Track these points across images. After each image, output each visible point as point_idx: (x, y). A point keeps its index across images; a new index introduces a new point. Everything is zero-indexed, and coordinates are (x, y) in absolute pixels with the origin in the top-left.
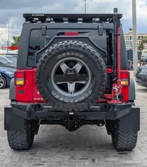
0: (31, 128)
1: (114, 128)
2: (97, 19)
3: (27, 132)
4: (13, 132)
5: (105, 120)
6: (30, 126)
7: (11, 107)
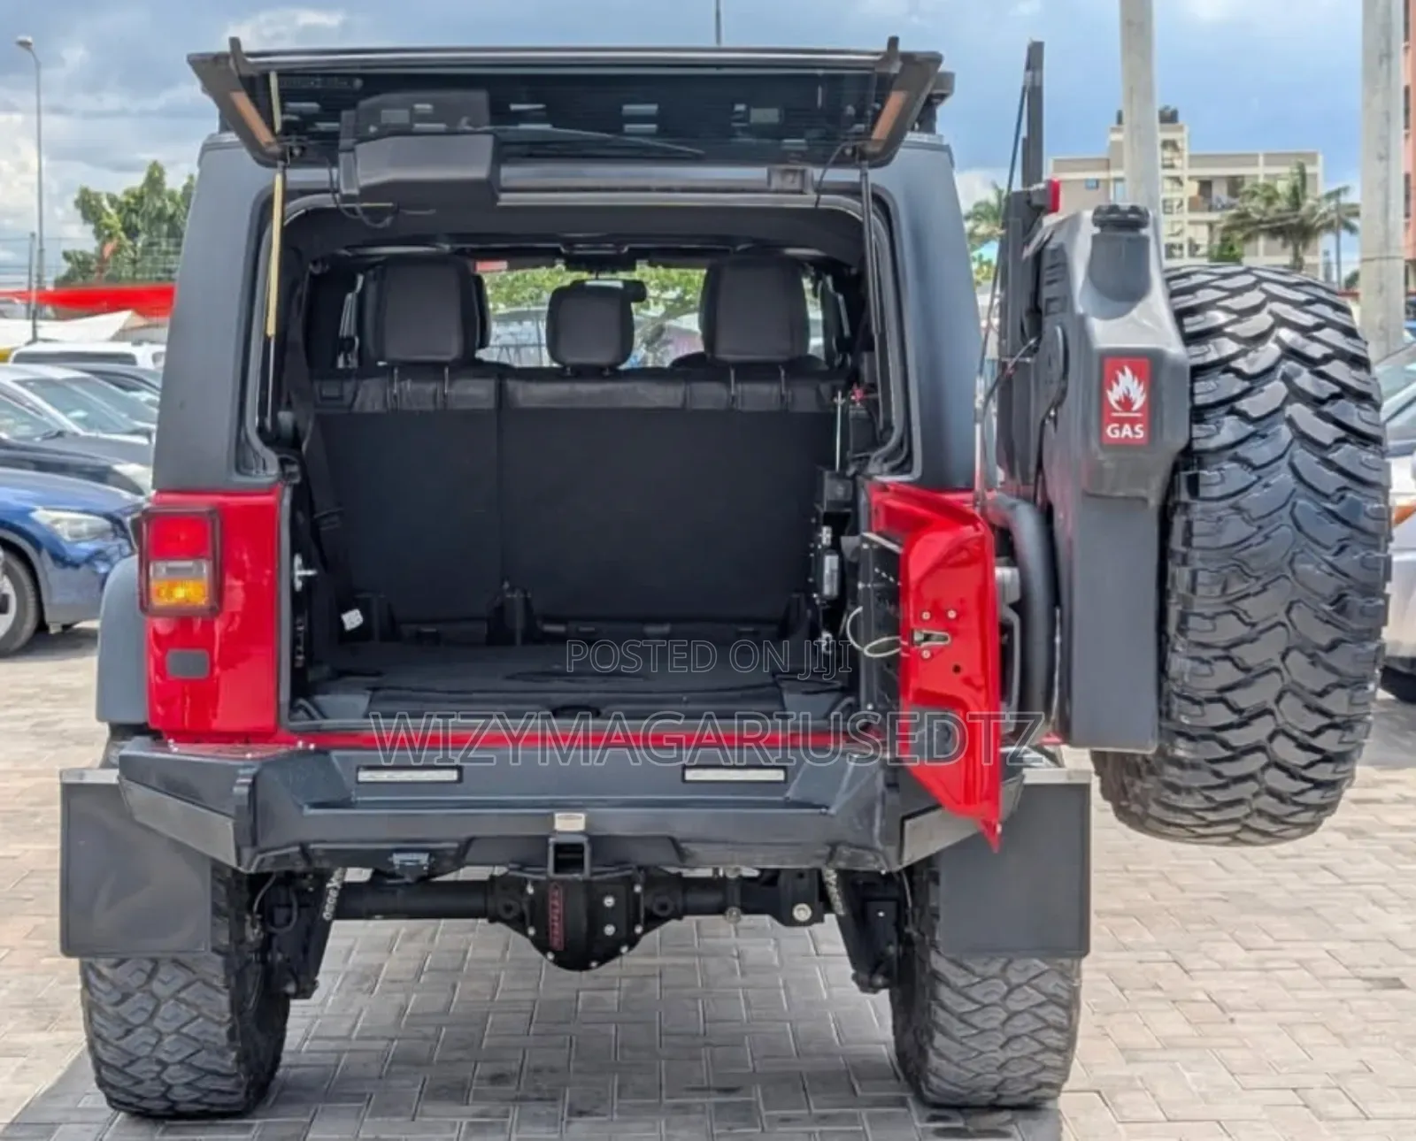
0: (266, 945)
1: (905, 941)
2: (767, 115)
3: (236, 976)
4: (129, 976)
5: (831, 877)
6: (253, 934)
7: (111, 777)
